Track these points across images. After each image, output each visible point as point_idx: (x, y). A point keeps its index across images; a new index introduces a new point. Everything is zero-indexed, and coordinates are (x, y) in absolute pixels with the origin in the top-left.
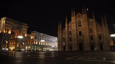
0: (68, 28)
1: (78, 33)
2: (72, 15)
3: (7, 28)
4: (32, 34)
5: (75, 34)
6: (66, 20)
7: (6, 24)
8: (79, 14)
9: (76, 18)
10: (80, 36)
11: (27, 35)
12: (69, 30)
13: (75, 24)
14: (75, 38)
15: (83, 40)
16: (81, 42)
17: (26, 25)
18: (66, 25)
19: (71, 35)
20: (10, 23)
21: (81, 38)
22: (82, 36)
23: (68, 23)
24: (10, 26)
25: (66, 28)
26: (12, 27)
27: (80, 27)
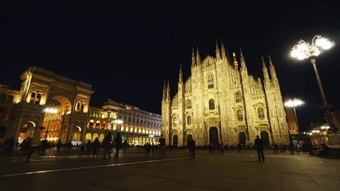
0: (184, 91)
1: (207, 105)
2: (193, 62)
3: (38, 92)
4: (105, 107)
5: (200, 106)
6: (180, 75)
7: (34, 83)
8: (209, 59)
9: (201, 69)
10: (211, 111)
11: (89, 109)
12: (186, 98)
13: (199, 84)
14: (200, 116)
15: (218, 120)
16: (213, 125)
17: (90, 86)
18: (180, 86)
19: (190, 110)
20: (45, 79)
21: (212, 116)
22: (216, 110)
23: (184, 81)
24: (46, 88)
25: (180, 93)
26: (51, 89)
27: (210, 90)
